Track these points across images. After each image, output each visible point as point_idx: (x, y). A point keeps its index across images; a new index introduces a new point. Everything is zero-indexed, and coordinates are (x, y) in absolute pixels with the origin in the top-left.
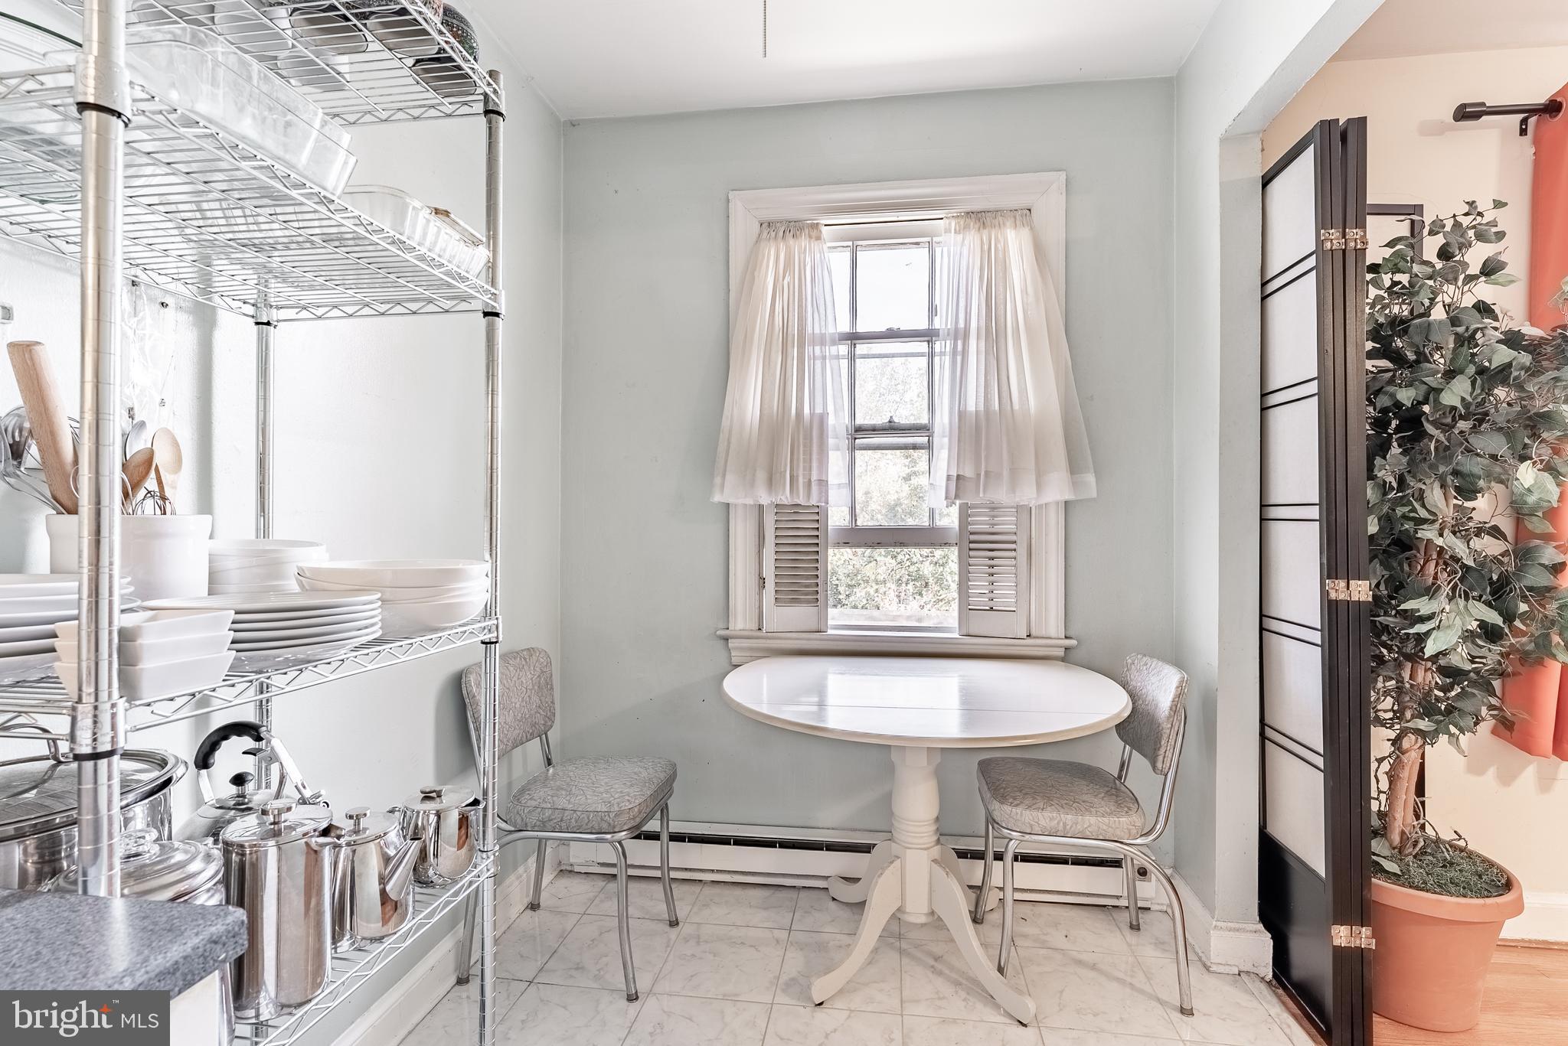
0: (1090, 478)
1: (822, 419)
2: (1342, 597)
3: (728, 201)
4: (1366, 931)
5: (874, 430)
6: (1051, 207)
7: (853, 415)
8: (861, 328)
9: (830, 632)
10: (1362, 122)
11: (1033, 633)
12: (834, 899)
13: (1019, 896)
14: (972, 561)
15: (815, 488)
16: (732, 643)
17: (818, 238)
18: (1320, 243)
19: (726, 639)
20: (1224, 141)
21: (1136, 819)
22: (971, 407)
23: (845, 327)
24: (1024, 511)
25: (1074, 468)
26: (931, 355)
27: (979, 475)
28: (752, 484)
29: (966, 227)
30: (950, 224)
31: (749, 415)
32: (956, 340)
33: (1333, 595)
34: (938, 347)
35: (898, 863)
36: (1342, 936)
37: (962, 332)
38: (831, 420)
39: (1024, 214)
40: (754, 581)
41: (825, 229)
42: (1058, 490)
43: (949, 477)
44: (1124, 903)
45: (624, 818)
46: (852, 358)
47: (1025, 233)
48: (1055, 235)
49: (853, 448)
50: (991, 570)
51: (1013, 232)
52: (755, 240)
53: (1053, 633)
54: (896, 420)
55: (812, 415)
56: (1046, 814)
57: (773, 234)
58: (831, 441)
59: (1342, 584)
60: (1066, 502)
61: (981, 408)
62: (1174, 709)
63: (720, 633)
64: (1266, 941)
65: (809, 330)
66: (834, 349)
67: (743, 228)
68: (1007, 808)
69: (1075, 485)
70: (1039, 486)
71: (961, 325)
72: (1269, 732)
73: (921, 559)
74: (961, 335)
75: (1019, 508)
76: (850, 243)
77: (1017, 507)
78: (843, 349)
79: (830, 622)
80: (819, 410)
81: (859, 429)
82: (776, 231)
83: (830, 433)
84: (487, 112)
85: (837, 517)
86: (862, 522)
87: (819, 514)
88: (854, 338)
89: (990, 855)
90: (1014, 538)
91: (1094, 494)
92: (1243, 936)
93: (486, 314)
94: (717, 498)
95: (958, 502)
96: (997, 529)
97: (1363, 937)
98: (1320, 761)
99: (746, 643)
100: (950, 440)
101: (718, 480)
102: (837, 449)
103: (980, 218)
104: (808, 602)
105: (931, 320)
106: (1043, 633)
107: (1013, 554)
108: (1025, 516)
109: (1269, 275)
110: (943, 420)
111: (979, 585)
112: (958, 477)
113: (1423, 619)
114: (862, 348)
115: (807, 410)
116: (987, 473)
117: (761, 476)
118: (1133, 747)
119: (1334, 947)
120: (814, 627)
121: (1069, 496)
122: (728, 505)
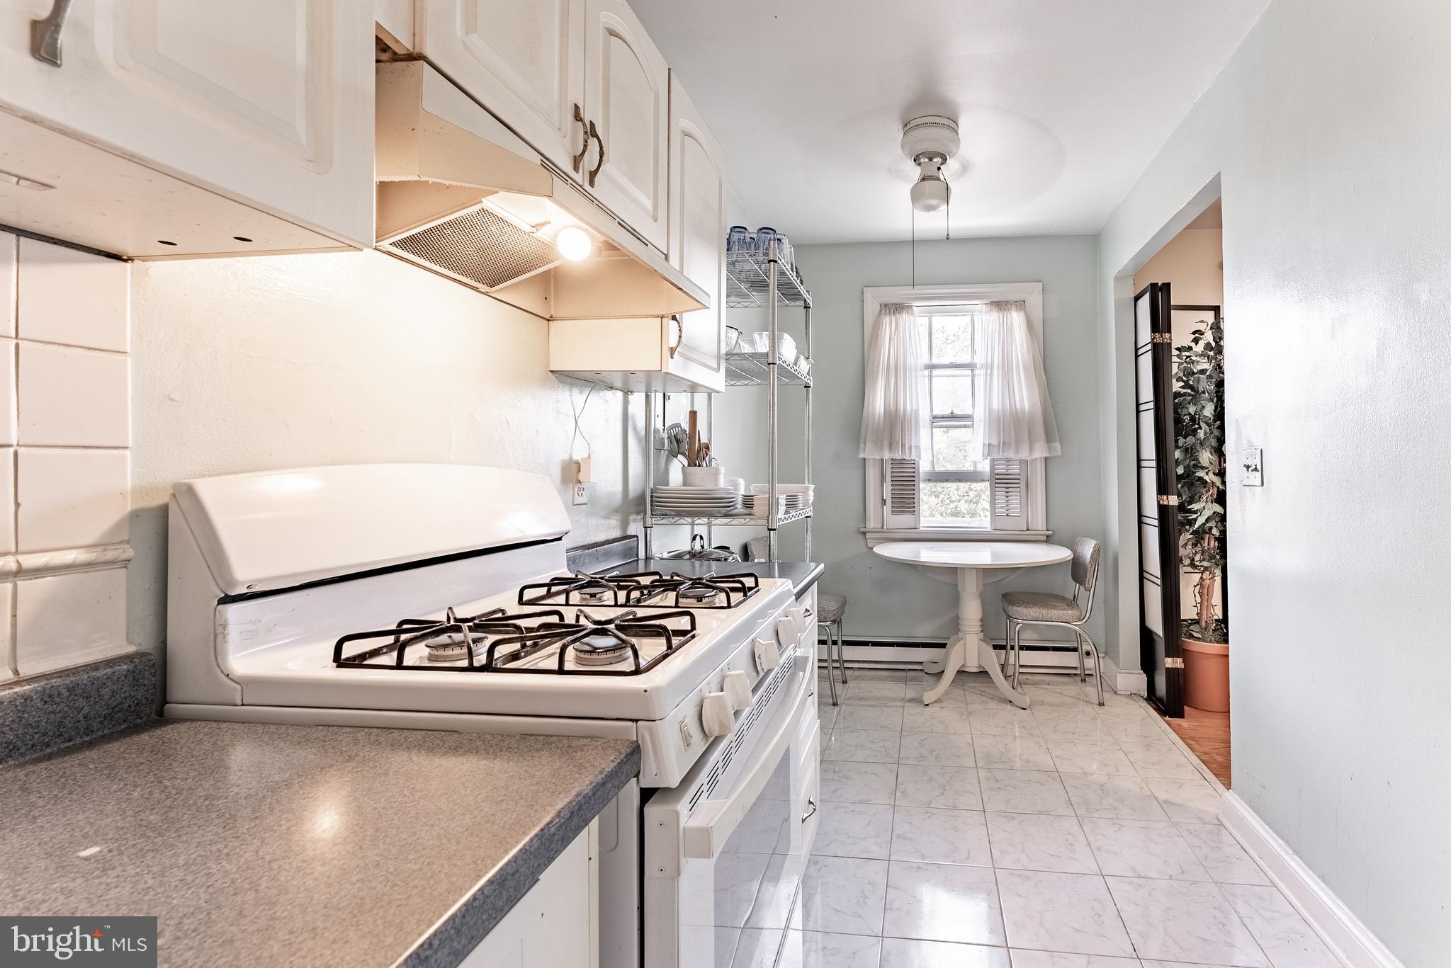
0: (1058, 445)
1: (917, 412)
2: (1165, 503)
3: (863, 293)
4: (1180, 660)
5: (943, 418)
6: (1035, 300)
7: (932, 410)
8: (935, 361)
9: (921, 529)
10: (1168, 285)
11: (1030, 528)
12: (927, 673)
13: (1022, 670)
14: (997, 489)
15: (913, 450)
16: (868, 536)
17: (912, 314)
18: (1153, 339)
19: (864, 533)
20: (1117, 279)
21: (1077, 613)
22: (995, 406)
23: (926, 360)
24: (1024, 463)
25: (1049, 439)
26: (973, 376)
27: (1000, 444)
28: (881, 448)
29: (991, 310)
30: (982, 308)
31: (878, 410)
32: (986, 369)
33: (1161, 503)
34: (977, 372)
35: (962, 641)
36: (1169, 662)
37: (989, 365)
38: (921, 412)
39: (1021, 305)
40: (879, 501)
41: (915, 308)
42: (1040, 452)
43: (984, 445)
44: (1078, 672)
45: (831, 614)
46: (931, 377)
47: (1022, 314)
48: (1037, 314)
49: (932, 427)
50: (1007, 494)
51: (1016, 313)
52: (877, 314)
53: (1040, 527)
54: (955, 412)
55: (911, 410)
56: (1034, 610)
57: (888, 311)
58: (921, 424)
59: (1165, 497)
60: (1046, 458)
61: (1000, 407)
62: (1092, 557)
63: (861, 530)
64: (1144, 677)
65: (908, 361)
66: (921, 373)
67: (871, 309)
68: (1015, 608)
69: (1050, 449)
70: (1031, 449)
71: (989, 360)
72: (1145, 575)
73: (959, 498)
74: (989, 367)
75: (1021, 461)
76: (928, 315)
77: (1020, 460)
78: (927, 373)
79: (921, 525)
80: (914, 408)
81: (935, 417)
82: (889, 309)
83: (921, 420)
84: (805, 307)
85: (924, 467)
86: (937, 469)
87: (914, 465)
88: (932, 367)
89: (1009, 647)
90: (1019, 477)
91: (1060, 454)
92: (1132, 675)
93: (805, 387)
94: (861, 456)
95: (989, 458)
96: (1010, 472)
97: (1178, 663)
98: (1159, 582)
99: (875, 535)
100: (984, 424)
101: (862, 446)
102: (924, 427)
103: (1000, 305)
104: (909, 512)
105: (973, 358)
106: (1035, 528)
107: (1018, 485)
108: (1024, 465)
109: (1139, 347)
110: (980, 414)
111: (1001, 502)
112: (989, 444)
113: (1195, 512)
114: (936, 372)
115: (908, 407)
116: (1003, 443)
117: (886, 443)
118: (1080, 584)
119: (1166, 668)
120: (913, 526)
121: (1048, 455)
122: (865, 459)
